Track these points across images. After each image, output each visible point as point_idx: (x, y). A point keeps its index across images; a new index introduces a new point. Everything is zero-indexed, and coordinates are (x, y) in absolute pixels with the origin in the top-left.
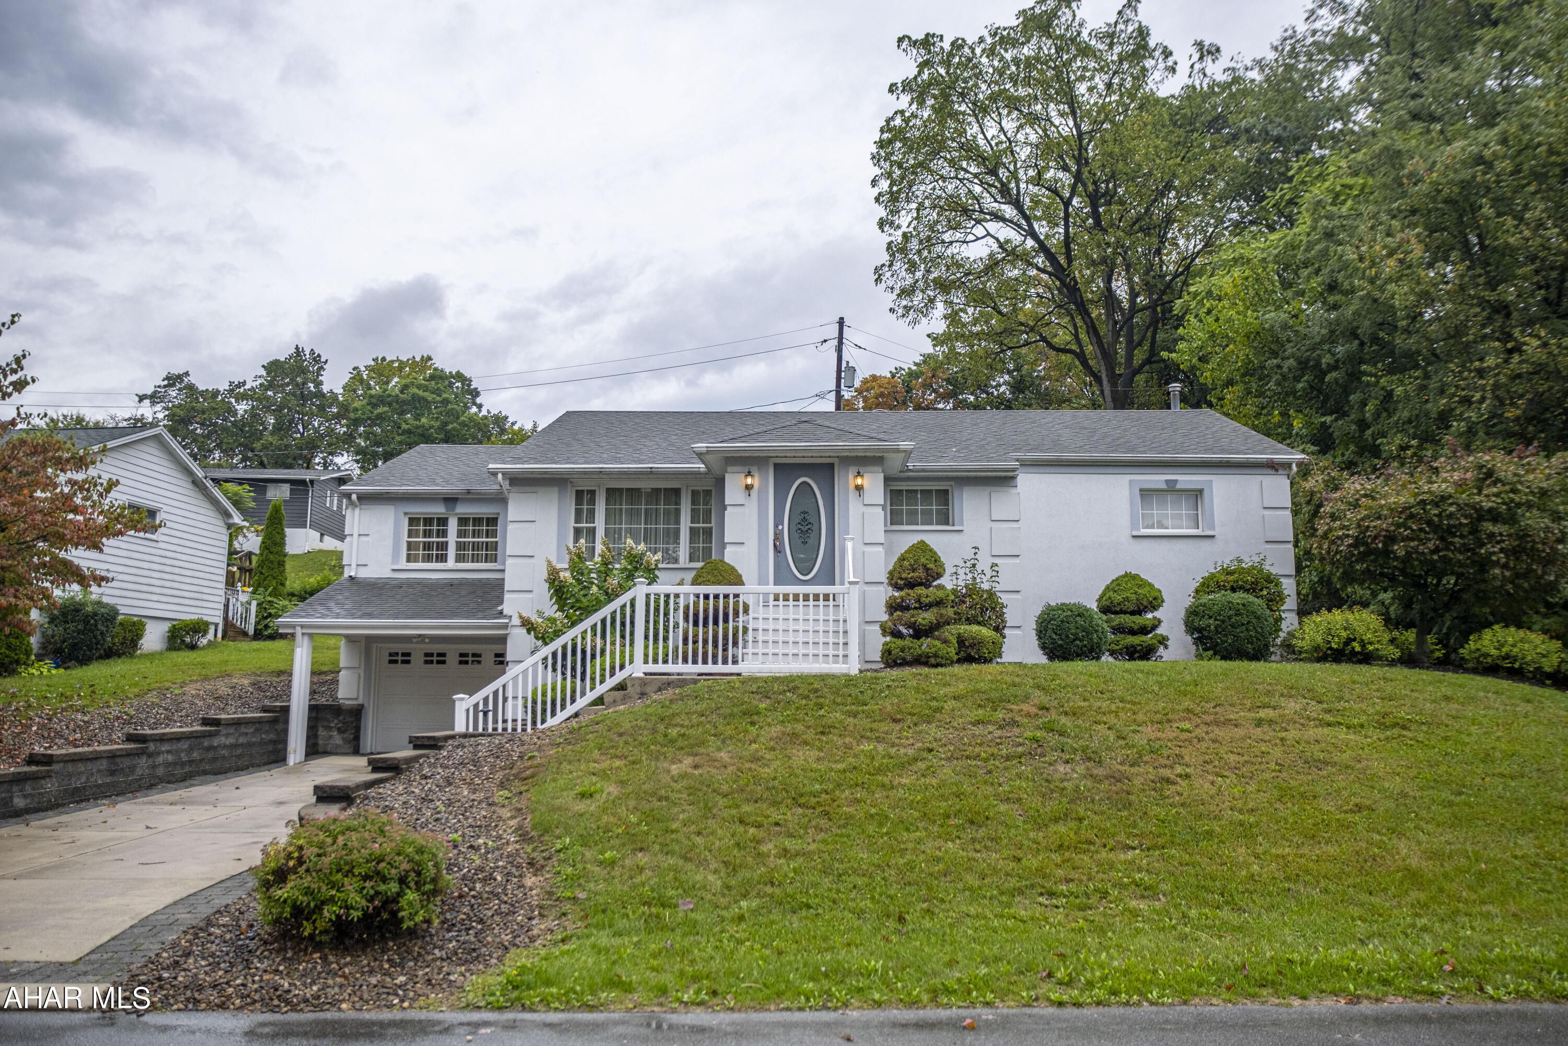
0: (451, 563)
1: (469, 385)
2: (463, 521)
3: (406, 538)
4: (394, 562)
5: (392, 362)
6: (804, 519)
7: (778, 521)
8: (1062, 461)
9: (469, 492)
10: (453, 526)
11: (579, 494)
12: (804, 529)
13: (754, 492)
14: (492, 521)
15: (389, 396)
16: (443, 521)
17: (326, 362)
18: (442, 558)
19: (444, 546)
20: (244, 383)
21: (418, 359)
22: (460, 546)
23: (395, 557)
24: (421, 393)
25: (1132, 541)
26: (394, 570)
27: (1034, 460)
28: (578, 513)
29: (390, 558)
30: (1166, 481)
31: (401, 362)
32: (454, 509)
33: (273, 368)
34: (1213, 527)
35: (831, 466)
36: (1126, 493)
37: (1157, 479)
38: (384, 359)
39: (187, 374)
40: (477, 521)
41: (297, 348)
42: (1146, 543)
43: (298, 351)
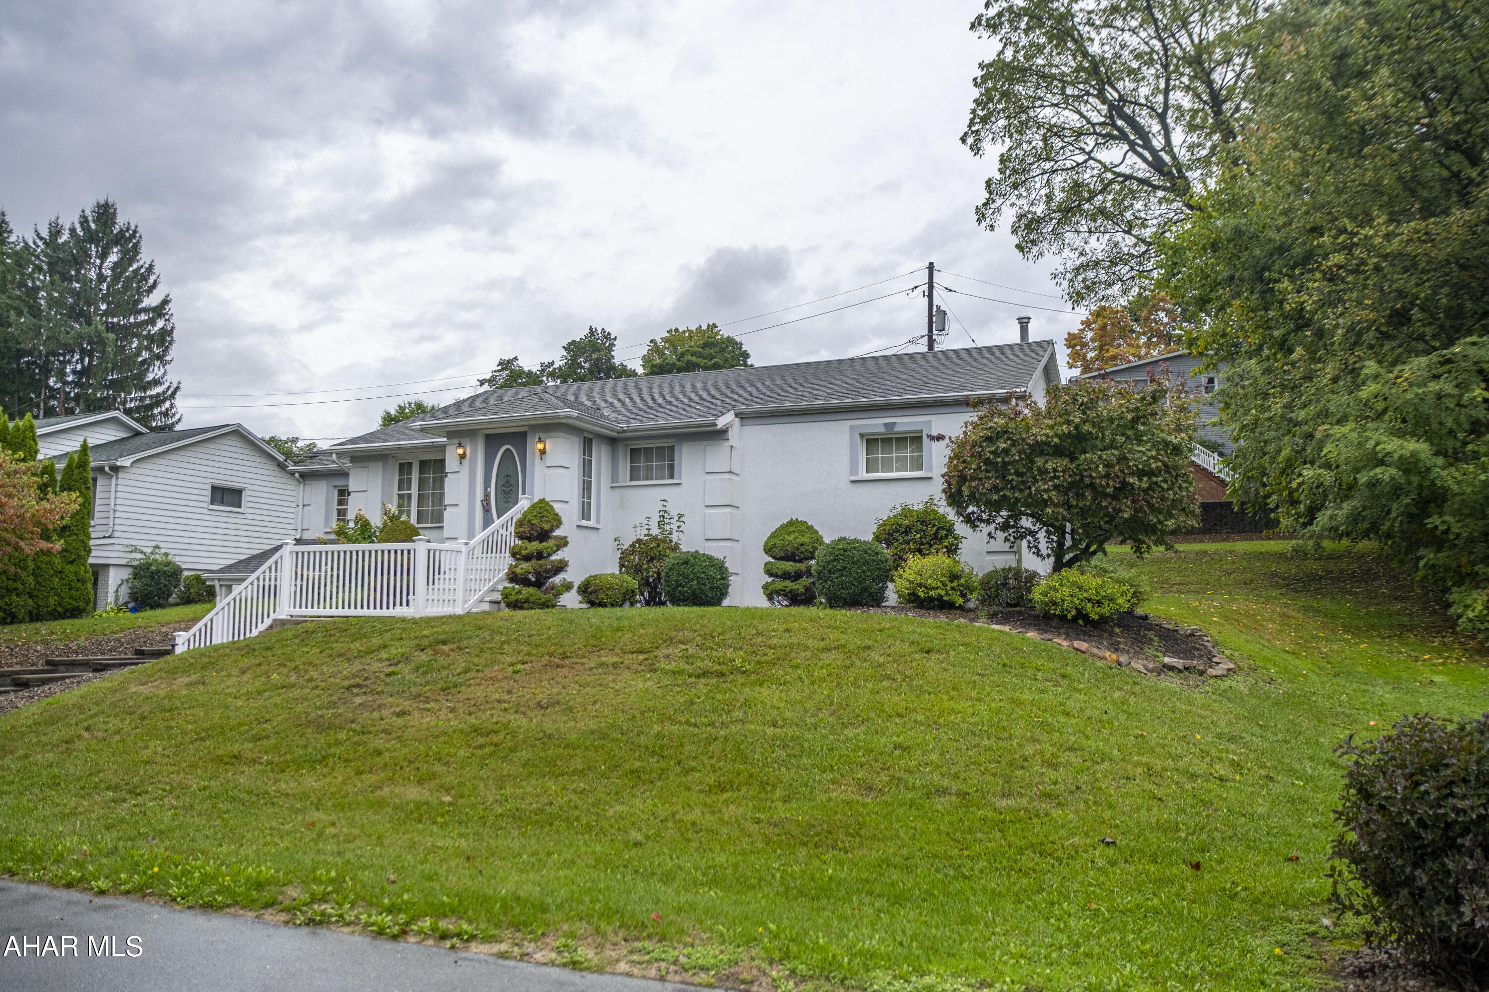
1: (740, 348)
3: (336, 507)
4: (326, 526)
5: (684, 332)
6: (507, 482)
7: (487, 485)
8: (782, 411)
11: (402, 466)
12: (507, 490)
13: (466, 462)
15: (668, 364)
17: (615, 339)
20: (553, 363)
21: (704, 327)
23: (327, 522)
24: (694, 359)
25: (850, 485)
27: (756, 413)
28: (401, 482)
29: (323, 523)
30: (886, 425)
31: (691, 332)
33: (573, 348)
34: (930, 469)
35: (526, 434)
36: (847, 438)
37: (876, 424)
38: (677, 330)
39: (516, 358)
41: (591, 328)
42: (865, 488)
43: (592, 331)
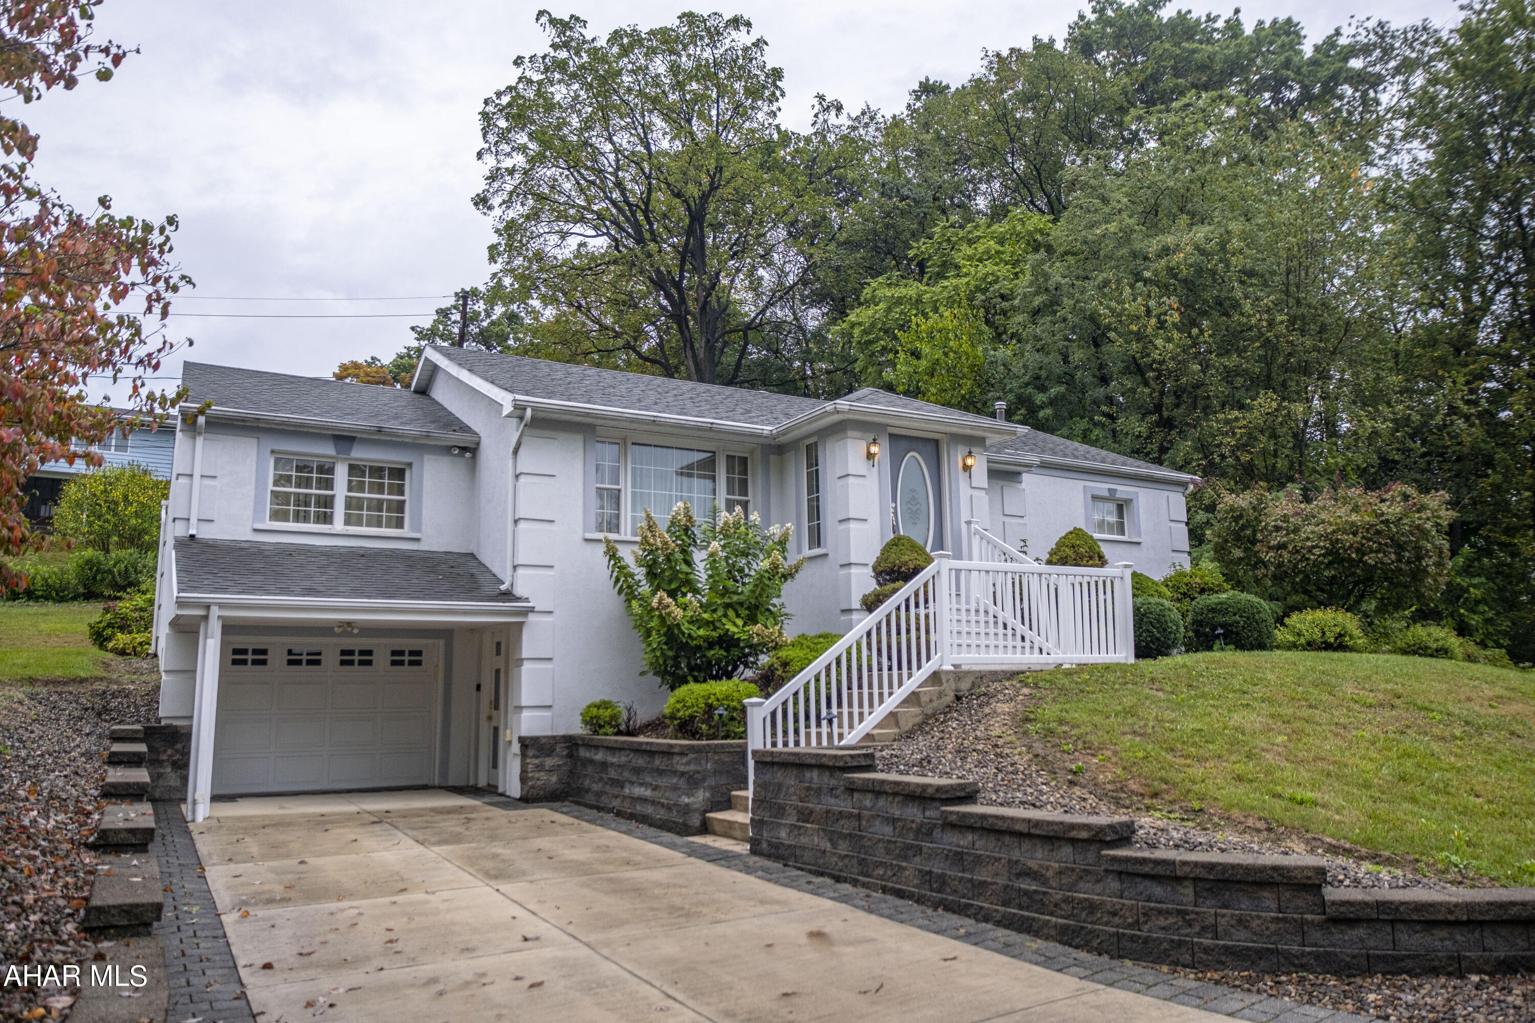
0: (339, 525)
2: (354, 469)
3: (271, 487)
4: (255, 519)
6: (913, 498)
9: (380, 430)
10: (341, 475)
12: (914, 509)
14: (399, 473)
16: (327, 470)
18: (327, 519)
19: (328, 502)
22: (350, 504)
23: (257, 514)
26: (256, 530)
29: (250, 513)
32: (349, 452)
34: (1139, 535)
35: (936, 442)
40: (377, 471)
